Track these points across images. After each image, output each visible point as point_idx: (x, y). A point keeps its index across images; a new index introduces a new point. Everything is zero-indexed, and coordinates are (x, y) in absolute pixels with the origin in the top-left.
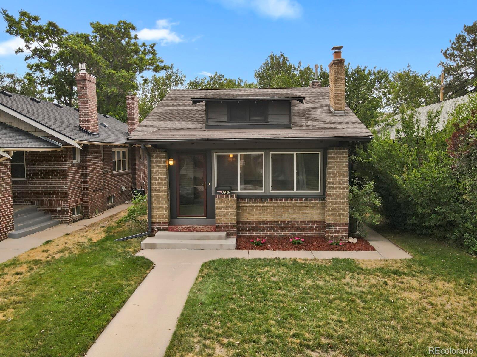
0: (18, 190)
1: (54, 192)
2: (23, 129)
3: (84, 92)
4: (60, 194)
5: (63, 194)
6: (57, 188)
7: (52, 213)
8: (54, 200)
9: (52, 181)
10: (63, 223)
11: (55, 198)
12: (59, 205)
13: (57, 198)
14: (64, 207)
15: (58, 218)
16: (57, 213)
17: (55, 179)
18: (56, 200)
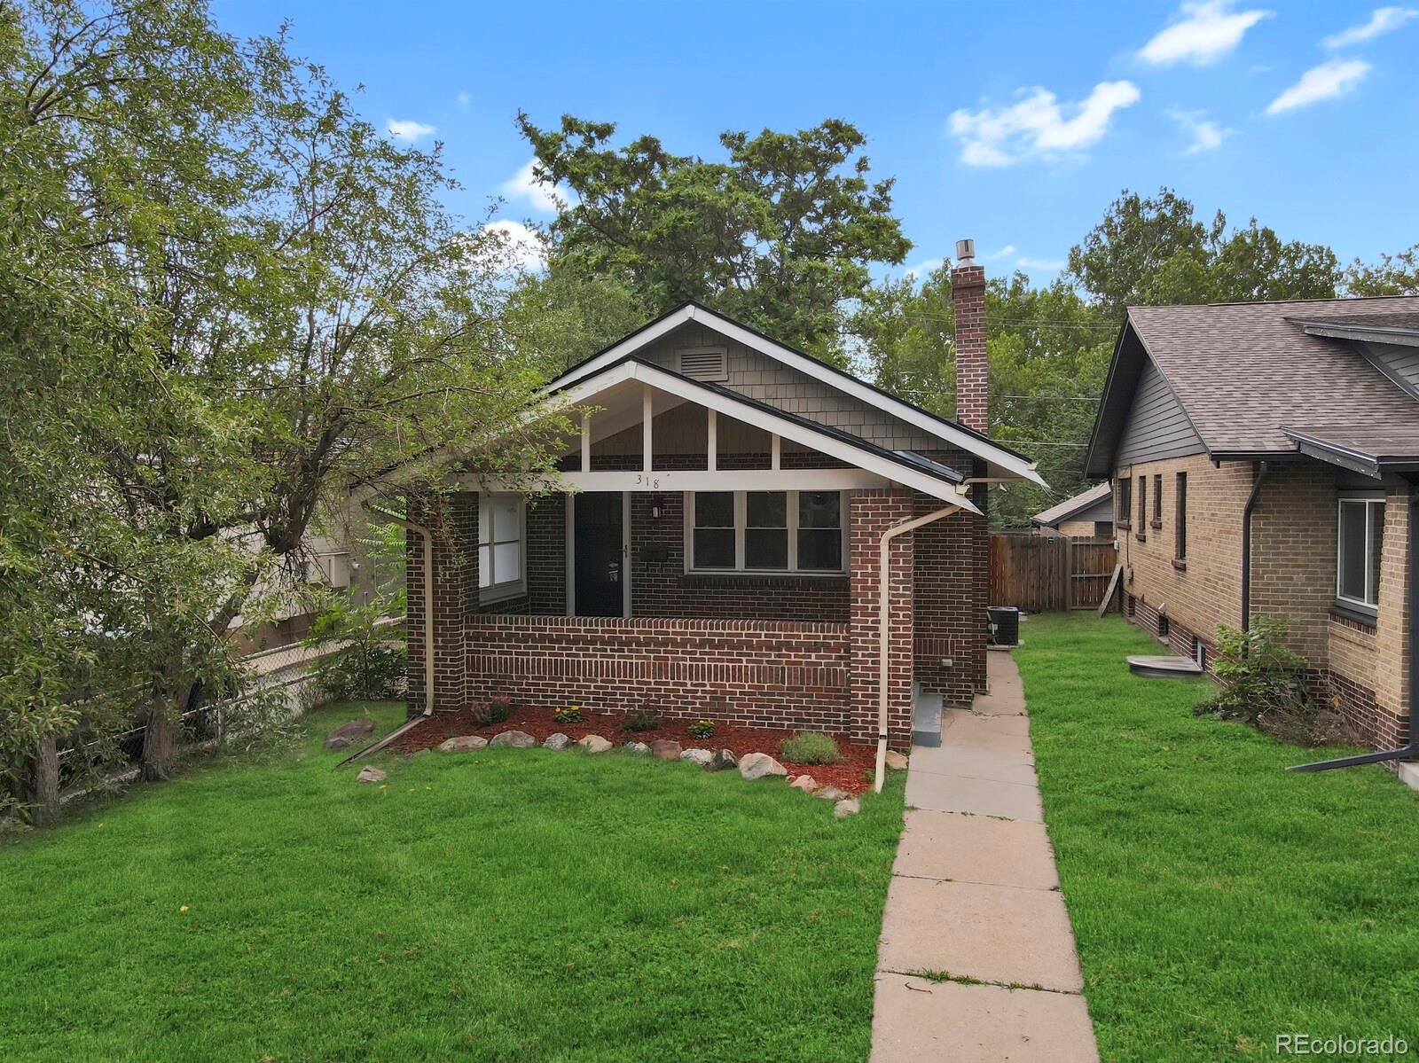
0: (825, 606)
1: (932, 613)
2: (848, 430)
3: (975, 320)
4: (950, 619)
5: (957, 619)
6: (942, 602)
7: (924, 674)
8: (929, 636)
9: (925, 580)
10: (955, 704)
11: (934, 630)
12: (944, 652)
13: (940, 630)
14: (958, 659)
15: (939, 688)
16: (936, 674)
17: (937, 574)
18: (937, 636)
